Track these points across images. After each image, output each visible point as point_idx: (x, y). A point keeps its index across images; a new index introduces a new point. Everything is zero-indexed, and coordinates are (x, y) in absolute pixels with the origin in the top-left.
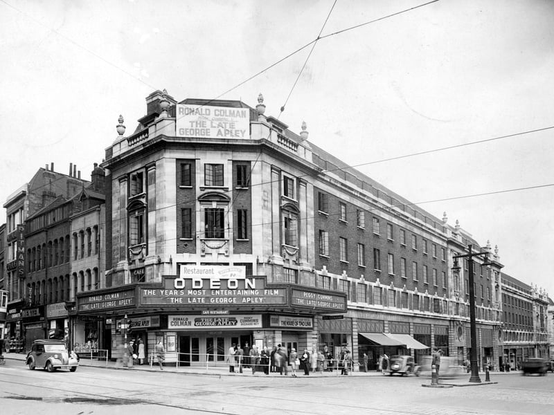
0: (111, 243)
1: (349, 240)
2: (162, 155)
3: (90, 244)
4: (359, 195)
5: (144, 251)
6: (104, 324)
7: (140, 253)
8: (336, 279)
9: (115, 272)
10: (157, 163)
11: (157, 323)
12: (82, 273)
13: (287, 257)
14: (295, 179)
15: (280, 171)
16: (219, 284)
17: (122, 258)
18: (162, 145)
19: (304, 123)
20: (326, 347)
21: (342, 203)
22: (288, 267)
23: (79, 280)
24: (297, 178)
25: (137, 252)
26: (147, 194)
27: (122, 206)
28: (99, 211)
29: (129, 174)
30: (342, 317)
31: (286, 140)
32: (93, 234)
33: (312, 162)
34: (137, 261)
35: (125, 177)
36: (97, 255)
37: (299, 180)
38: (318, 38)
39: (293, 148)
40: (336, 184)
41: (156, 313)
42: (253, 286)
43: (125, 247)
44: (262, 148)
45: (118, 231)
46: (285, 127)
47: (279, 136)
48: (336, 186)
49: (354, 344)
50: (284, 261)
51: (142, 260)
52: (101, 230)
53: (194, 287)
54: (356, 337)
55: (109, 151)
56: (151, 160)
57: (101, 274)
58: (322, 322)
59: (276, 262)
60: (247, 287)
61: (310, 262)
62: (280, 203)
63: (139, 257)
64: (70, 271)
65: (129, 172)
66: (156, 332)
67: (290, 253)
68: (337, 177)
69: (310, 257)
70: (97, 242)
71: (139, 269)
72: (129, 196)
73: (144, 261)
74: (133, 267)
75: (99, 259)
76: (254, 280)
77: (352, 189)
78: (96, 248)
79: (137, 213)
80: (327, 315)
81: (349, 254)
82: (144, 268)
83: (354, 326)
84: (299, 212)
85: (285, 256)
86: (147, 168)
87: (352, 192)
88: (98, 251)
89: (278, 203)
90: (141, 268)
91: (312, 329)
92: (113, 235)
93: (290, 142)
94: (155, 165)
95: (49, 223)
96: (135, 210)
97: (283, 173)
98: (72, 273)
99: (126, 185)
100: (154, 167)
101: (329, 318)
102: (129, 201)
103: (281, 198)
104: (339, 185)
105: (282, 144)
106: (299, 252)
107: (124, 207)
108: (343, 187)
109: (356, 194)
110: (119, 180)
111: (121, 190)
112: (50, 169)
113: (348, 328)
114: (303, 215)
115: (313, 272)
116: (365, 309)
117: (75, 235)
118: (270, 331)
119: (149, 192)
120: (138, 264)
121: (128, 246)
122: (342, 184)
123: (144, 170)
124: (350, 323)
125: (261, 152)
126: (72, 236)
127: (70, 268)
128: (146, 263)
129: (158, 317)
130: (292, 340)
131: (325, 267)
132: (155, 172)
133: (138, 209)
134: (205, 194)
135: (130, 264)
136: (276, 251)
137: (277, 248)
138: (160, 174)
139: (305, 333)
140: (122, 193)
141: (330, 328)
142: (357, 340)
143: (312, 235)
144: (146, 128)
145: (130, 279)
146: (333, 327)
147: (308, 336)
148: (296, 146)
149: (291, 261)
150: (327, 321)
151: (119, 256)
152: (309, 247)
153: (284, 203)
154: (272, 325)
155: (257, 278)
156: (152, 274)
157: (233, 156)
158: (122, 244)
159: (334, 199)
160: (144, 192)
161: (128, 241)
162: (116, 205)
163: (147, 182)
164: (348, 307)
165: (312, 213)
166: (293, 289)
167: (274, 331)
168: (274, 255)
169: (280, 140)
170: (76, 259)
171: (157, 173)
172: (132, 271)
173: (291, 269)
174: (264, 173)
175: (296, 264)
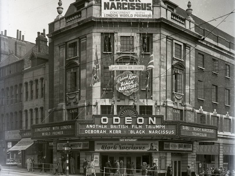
0: (53, 90)
1: (219, 87)
2: (92, 30)
3: (37, 90)
4: (227, 53)
5: (77, 97)
6: (48, 146)
7: (74, 98)
8: (209, 115)
9: (56, 110)
10: (88, 36)
11: (87, 146)
12: (31, 110)
13: (176, 101)
14: (182, 44)
15: (172, 40)
16: (131, 121)
17: (61, 101)
18: (92, 23)
19: (189, 2)
20: (200, 164)
21: (214, 59)
22: (176, 108)
23: (29, 115)
24: (184, 44)
25: (73, 97)
26: (80, 57)
27: (61, 64)
28: (45, 68)
29: (66, 43)
30: (214, 143)
31: (177, 17)
32: (40, 83)
33: (194, 32)
34: (72, 104)
35: (64, 45)
36: (43, 99)
37: (185, 45)
38: (232, 13)
39: (182, 22)
40: (211, 46)
41: (86, 140)
42: (154, 123)
43: (63, 93)
44: (160, 24)
45: (58, 82)
46: (176, 6)
47: (172, 14)
48: (211, 47)
49: (220, 162)
50: (174, 104)
51: (76, 103)
52: (46, 81)
53: (114, 122)
54: (221, 157)
55: (51, 26)
56: (83, 33)
57: (46, 111)
58: (198, 146)
59: (169, 105)
60: (150, 123)
61: (191, 104)
62: (172, 62)
63: (74, 100)
64: (22, 109)
65: (66, 41)
66: (86, 153)
67: (178, 98)
68: (211, 41)
69: (191, 100)
70: (43, 89)
71: (73, 109)
72: (66, 58)
73: (77, 103)
74: (69, 107)
75: (44, 101)
76: (155, 118)
77: (222, 49)
78: (42, 94)
79: (72, 70)
80: (203, 142)
81: (218, 97)
82: (77, 108)
83: (221, 149)
84: (185, 68)
85: (174, 101)
86: (80, 39)
87: (222, 51)
88: (43, 95)
89: (171, 62)
90: (75, 109)
91: (192, 151)
92: (55, 85)
93: (180, 18)
94: (86, 37)
95: (6, 75)
96: (71, 68)
97: (174, 41)
98: (24, 110)
99: (64, 50)
100: (85, 39)
101: (203, 144)
102: (66, 61)
103: (173, 59)
104: (213, 47)
105: (174, 19)
106: (184, 97)
107: (63, 65)
108: (216, 48)
109: (225, 52)
110: (59, 47)
111: (61, 53)
112: (4, 34)
113: (217, 151)
114: (187, 71)
115: (193, 111)
116: (229, 137)
117: (26, 83)
118: (164, 153)
119: (81, 56)
120: (73, 106)
121: (66, 93)
122: (215, 46)
123: (77, 40)
124: (217, 148)
125: (160, 27)
126: (24, 84)
127: (22, 106)
128: (79, 105)
129: (88, 142)
130: (177, 159)
131: (201, 107)
132: (86, 42)
133: (74, 67)
134: (121, 57)
135: (67, 105)
136: (169, 97)
137: (169, 94)
138: (90, 43)
139: (187, 154)
140: (61, 56)
141: (204, 151)
142: (222, 159)
143: (193, 84)
144: (79, 11)
145: (67, 116)
146: (206, 150)
147: (189, 156)
148: (184, 20)
149: (178, 104)
150: (202, 146)
151: (58, 99)
152: (191, 93)
153: (175, 62)
154: (165, 149)
155: (157, 117)
156: (83, 113)
157: (140, 31)
158: (61, 92)
159: (209, 57)
160: (78, 56)
161: (66, 89)
162: (57, 64)
163: (80, 48)
164: (218, 136)
165: (194, 68)
166: (181, 125)
167: (166, 153)
168: (168, 100)
169: (173, 17)
170: (27, 100)
171: (87, 43)
172: (68, 110)
173: (178, 109)
174: (161, 42)
175: (182, 105)
